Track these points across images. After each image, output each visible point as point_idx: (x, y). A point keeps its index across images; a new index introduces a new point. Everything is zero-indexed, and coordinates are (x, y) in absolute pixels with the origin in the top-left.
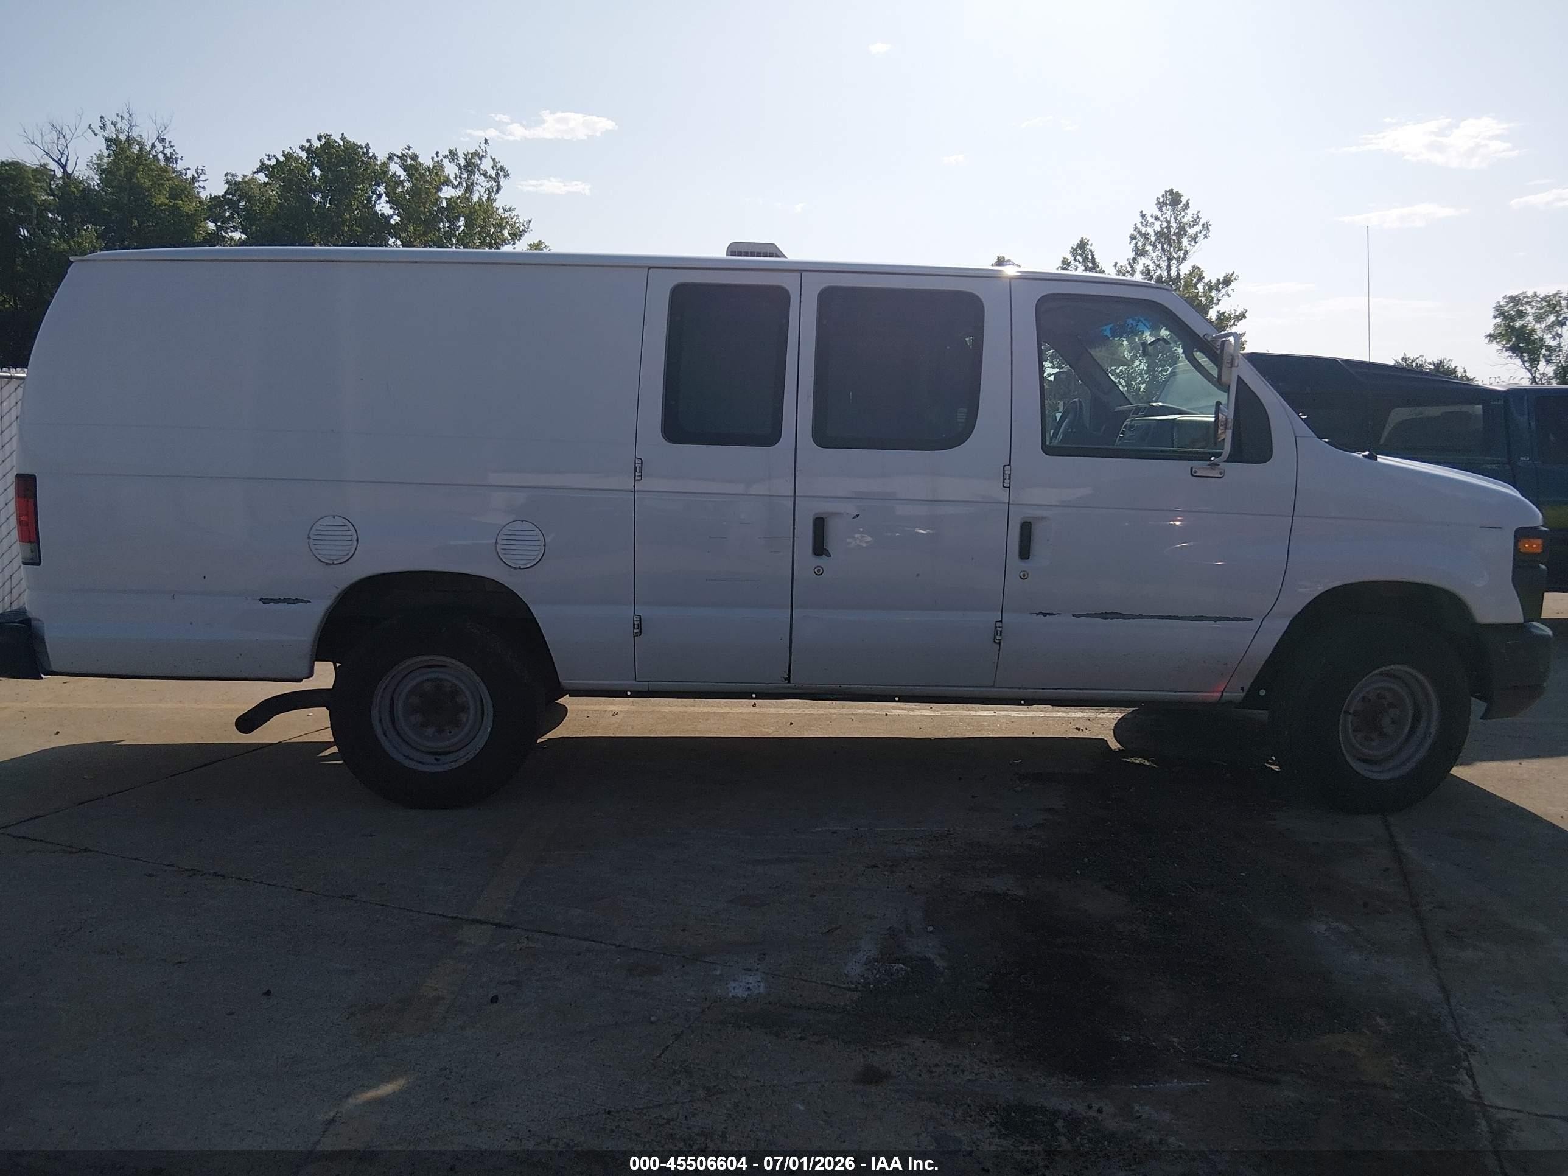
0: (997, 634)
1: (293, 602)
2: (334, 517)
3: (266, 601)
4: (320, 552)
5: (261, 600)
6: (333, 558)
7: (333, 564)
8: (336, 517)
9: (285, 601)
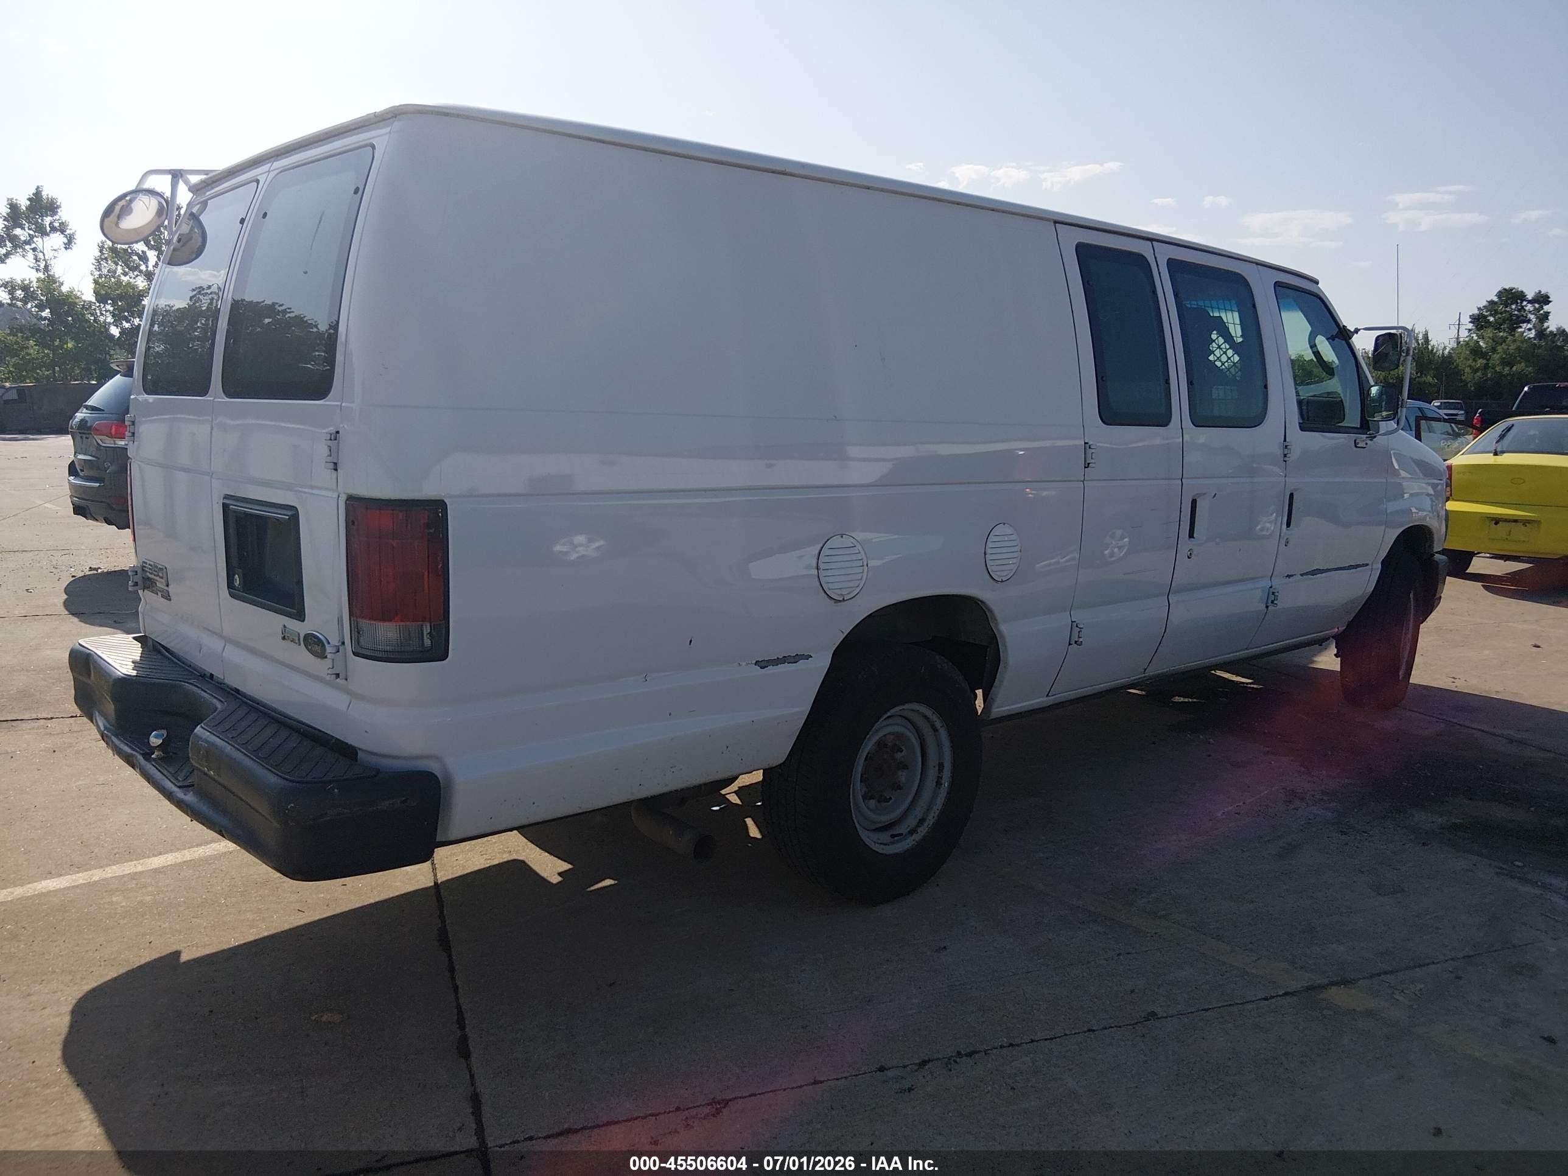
0: (1271, 598)
1: (793, 660)
2: (842, 537)
3: (763, 664)
4: (831, 586)
5: (757, 663)
6: (844, 592)
7: (844, 600)
8: (844, 536)
9: (784, 660)
